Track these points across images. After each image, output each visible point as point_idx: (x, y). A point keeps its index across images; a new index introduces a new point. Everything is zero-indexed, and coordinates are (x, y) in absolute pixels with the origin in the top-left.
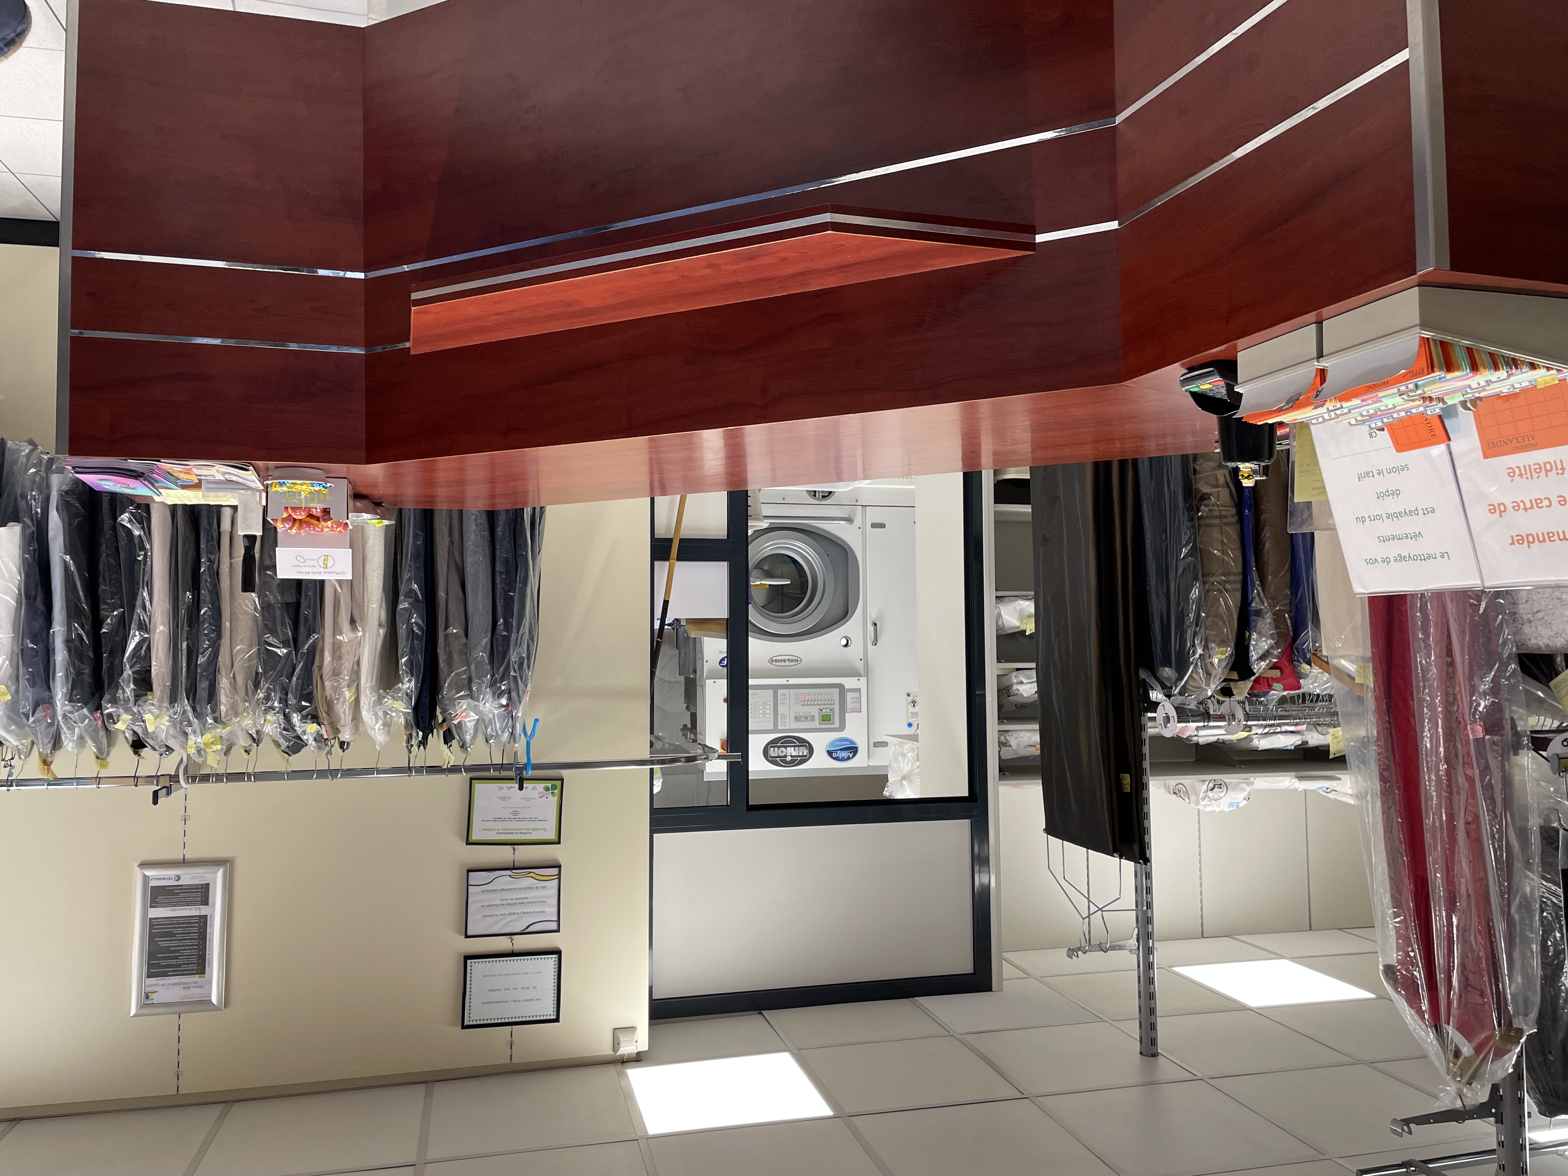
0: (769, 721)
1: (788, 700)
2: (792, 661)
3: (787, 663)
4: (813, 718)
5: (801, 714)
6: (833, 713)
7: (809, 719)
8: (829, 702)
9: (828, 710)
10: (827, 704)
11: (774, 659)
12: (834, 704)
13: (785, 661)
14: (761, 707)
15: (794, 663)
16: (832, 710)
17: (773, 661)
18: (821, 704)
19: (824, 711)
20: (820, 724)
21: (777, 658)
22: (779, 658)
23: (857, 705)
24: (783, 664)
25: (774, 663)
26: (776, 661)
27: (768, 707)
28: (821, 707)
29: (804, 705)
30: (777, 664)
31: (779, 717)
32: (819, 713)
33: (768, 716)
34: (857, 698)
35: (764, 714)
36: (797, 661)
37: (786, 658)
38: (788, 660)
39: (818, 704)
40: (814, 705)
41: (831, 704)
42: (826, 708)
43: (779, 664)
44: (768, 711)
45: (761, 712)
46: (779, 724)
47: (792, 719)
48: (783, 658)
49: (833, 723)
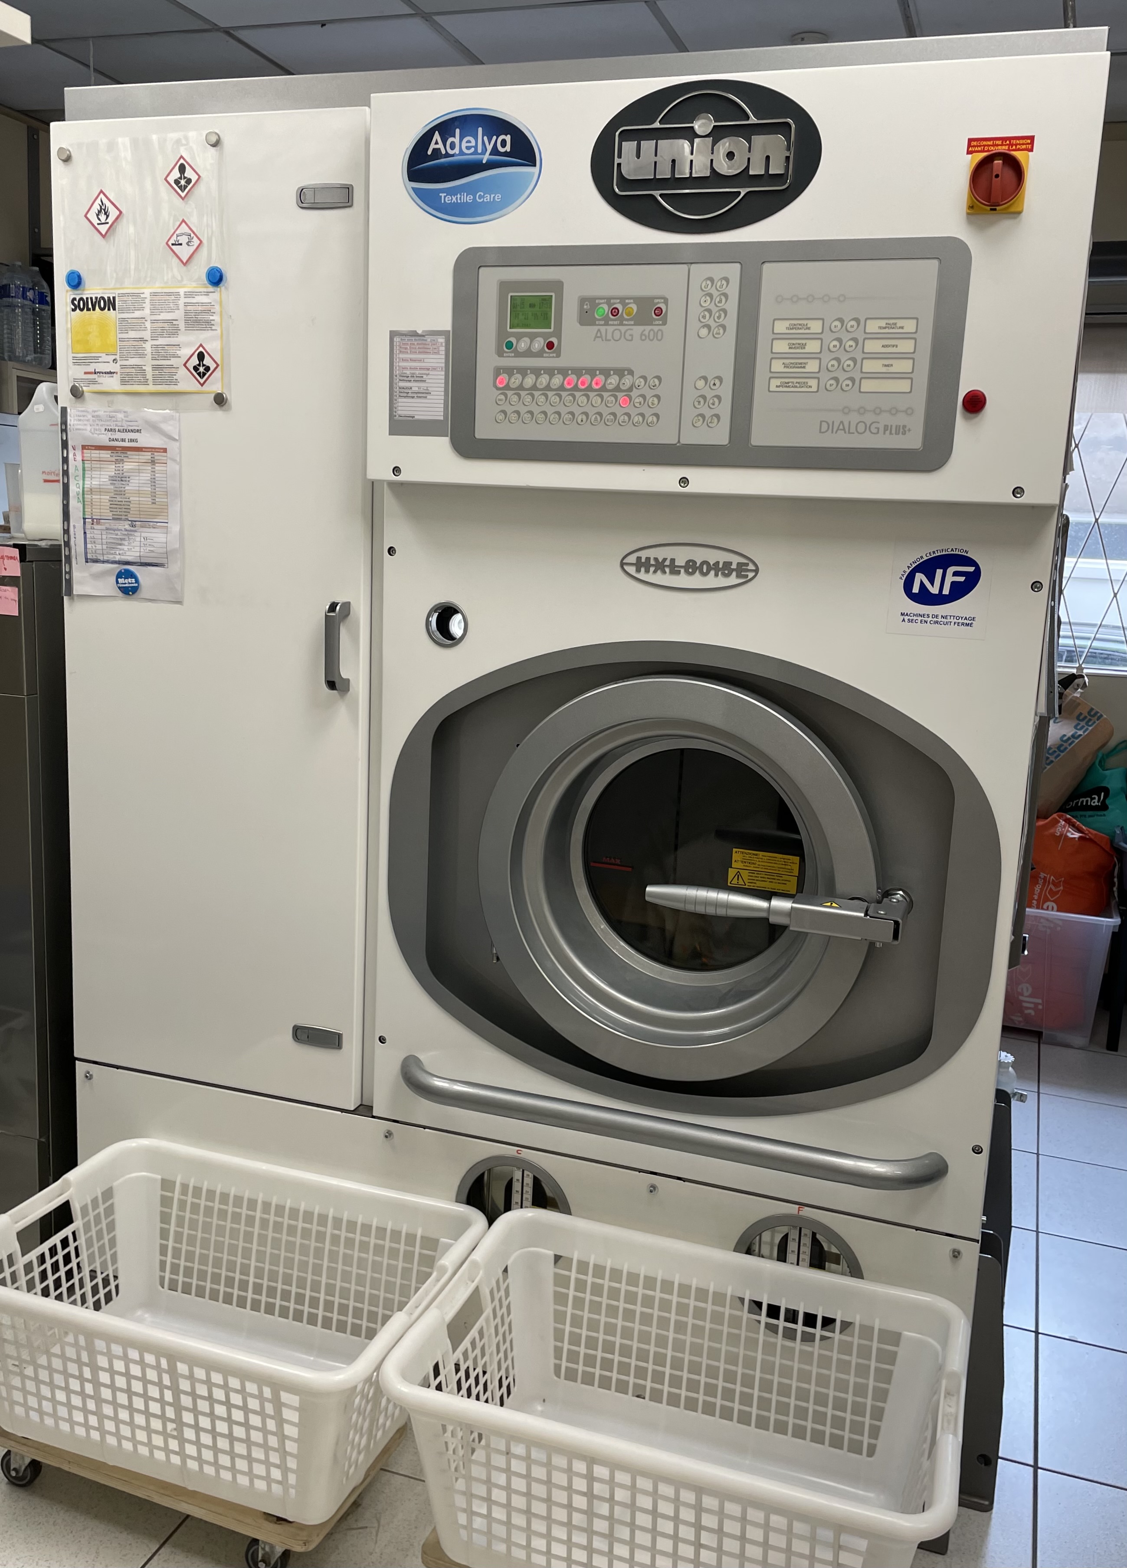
0: (779, 300)
1: (690, 395)
2: (660, 566)
3: (681, 556)
4: (586, 317)
5: (638, 330)
6: (501, 332)
7: (604, 309)
8: (516, 379)
9: (523, 345)
10: (523, 371)
11: (733, 580)
12: (498, 371)
13: (691, 567)
14: (812, 366)
15: (651, 553)
16: (506, 346)
17: (741, 570)
18: (551, 372)
19: (539, 344)
20: (558, 286)
21: (722, 581)
22: (711, 581)
23: (407, 363)
24: (699, 555)
25: (735, 560)
26: (725, 569)
27: (777, 366)
28: (548, 361)
29: (621, 373)
30: (722, 557)
31: (731, 321)
32: (558, 333)
33: (781, 327)
34: (406, 394)
35: (796, 336)
36: (640, 565)
37: (683, 580)
38: (675, 570)
39: (564, 372)
40: (578, 372)
41: (510, 371)
42: (528, 353)
43: (713, 556)
44: (781, 347)
45: (813, 346)
46: (733, 291)
47: (674, 313)
48: (696, 581)
49: (504, 286)
